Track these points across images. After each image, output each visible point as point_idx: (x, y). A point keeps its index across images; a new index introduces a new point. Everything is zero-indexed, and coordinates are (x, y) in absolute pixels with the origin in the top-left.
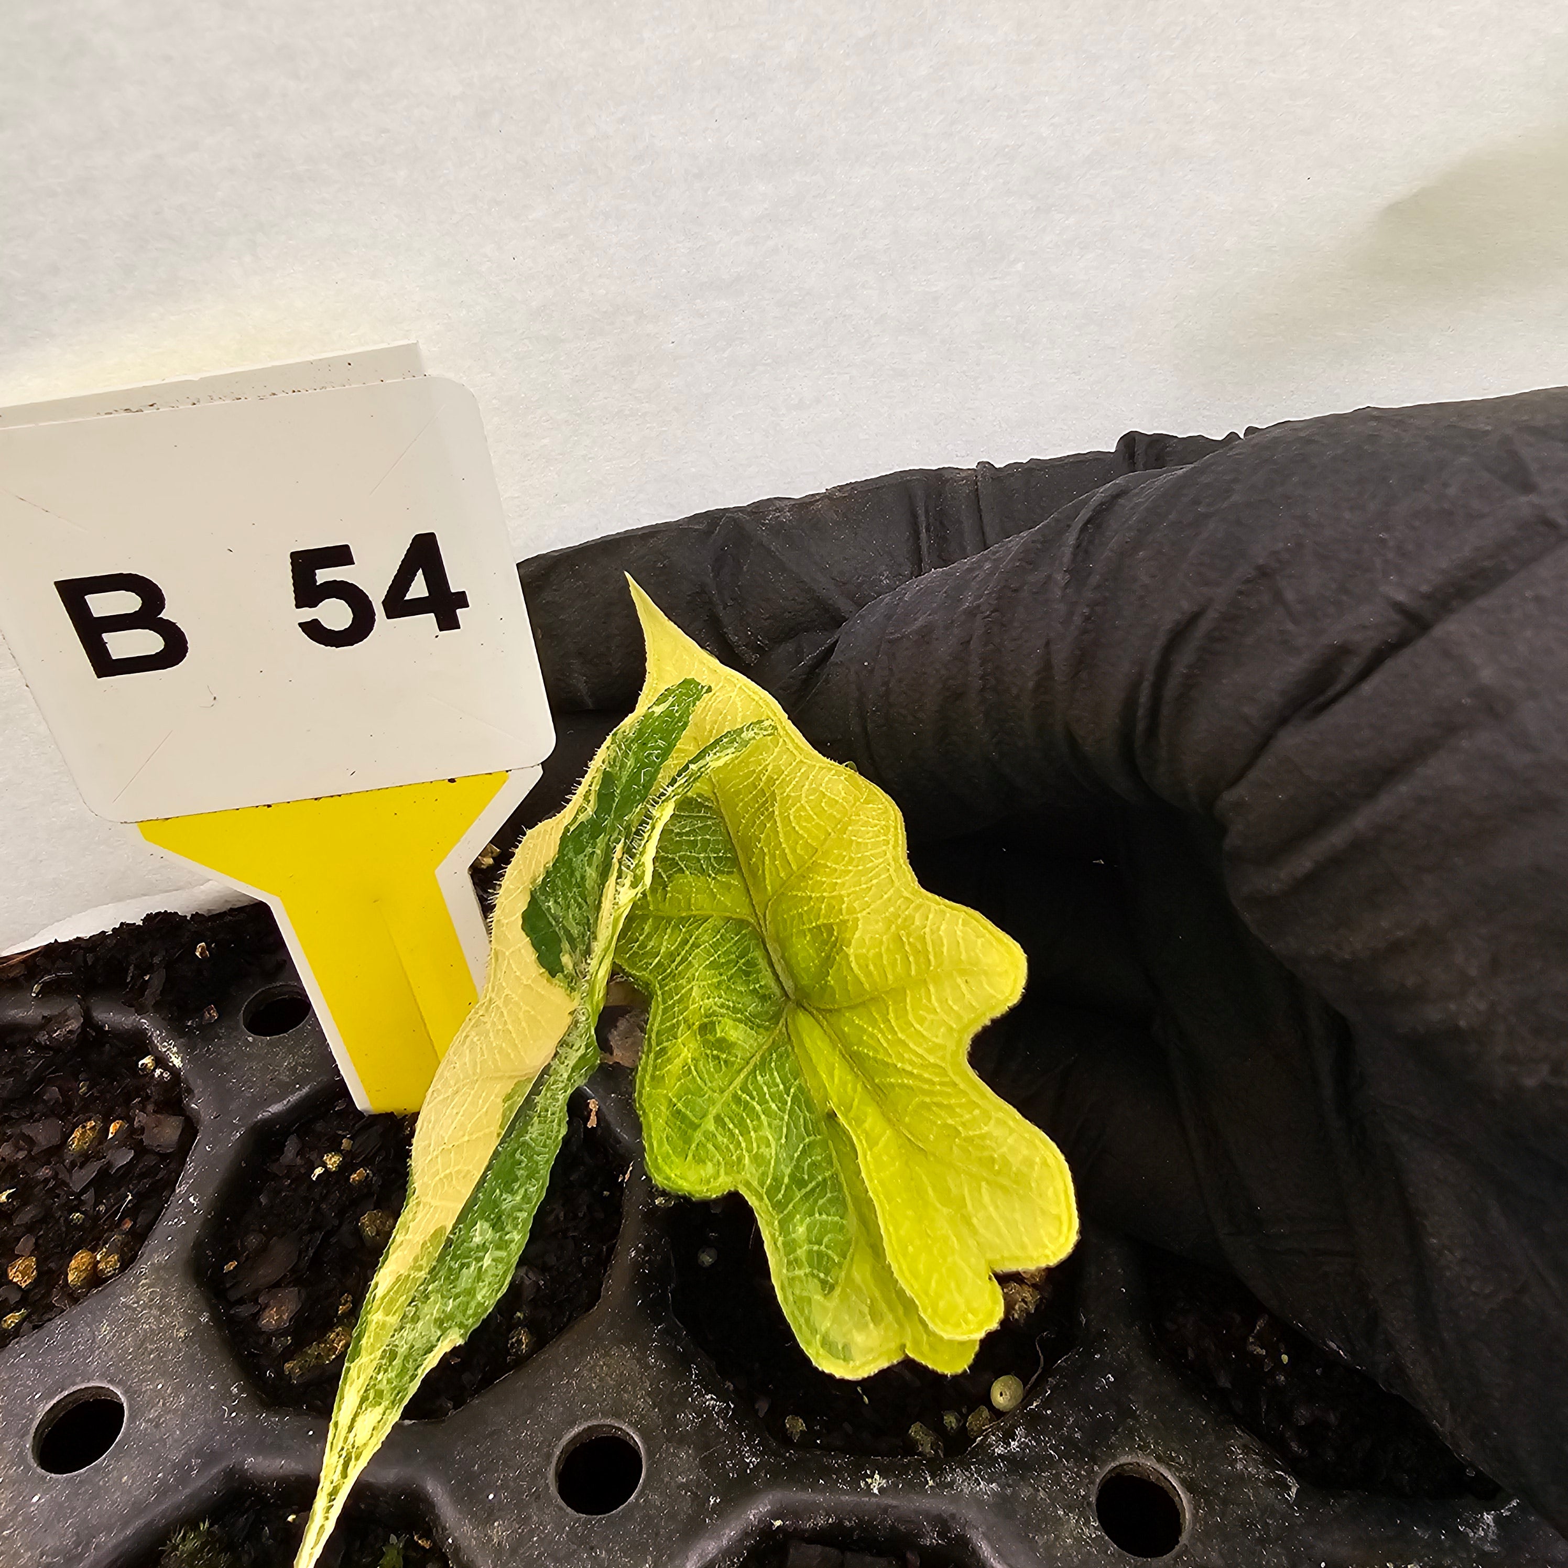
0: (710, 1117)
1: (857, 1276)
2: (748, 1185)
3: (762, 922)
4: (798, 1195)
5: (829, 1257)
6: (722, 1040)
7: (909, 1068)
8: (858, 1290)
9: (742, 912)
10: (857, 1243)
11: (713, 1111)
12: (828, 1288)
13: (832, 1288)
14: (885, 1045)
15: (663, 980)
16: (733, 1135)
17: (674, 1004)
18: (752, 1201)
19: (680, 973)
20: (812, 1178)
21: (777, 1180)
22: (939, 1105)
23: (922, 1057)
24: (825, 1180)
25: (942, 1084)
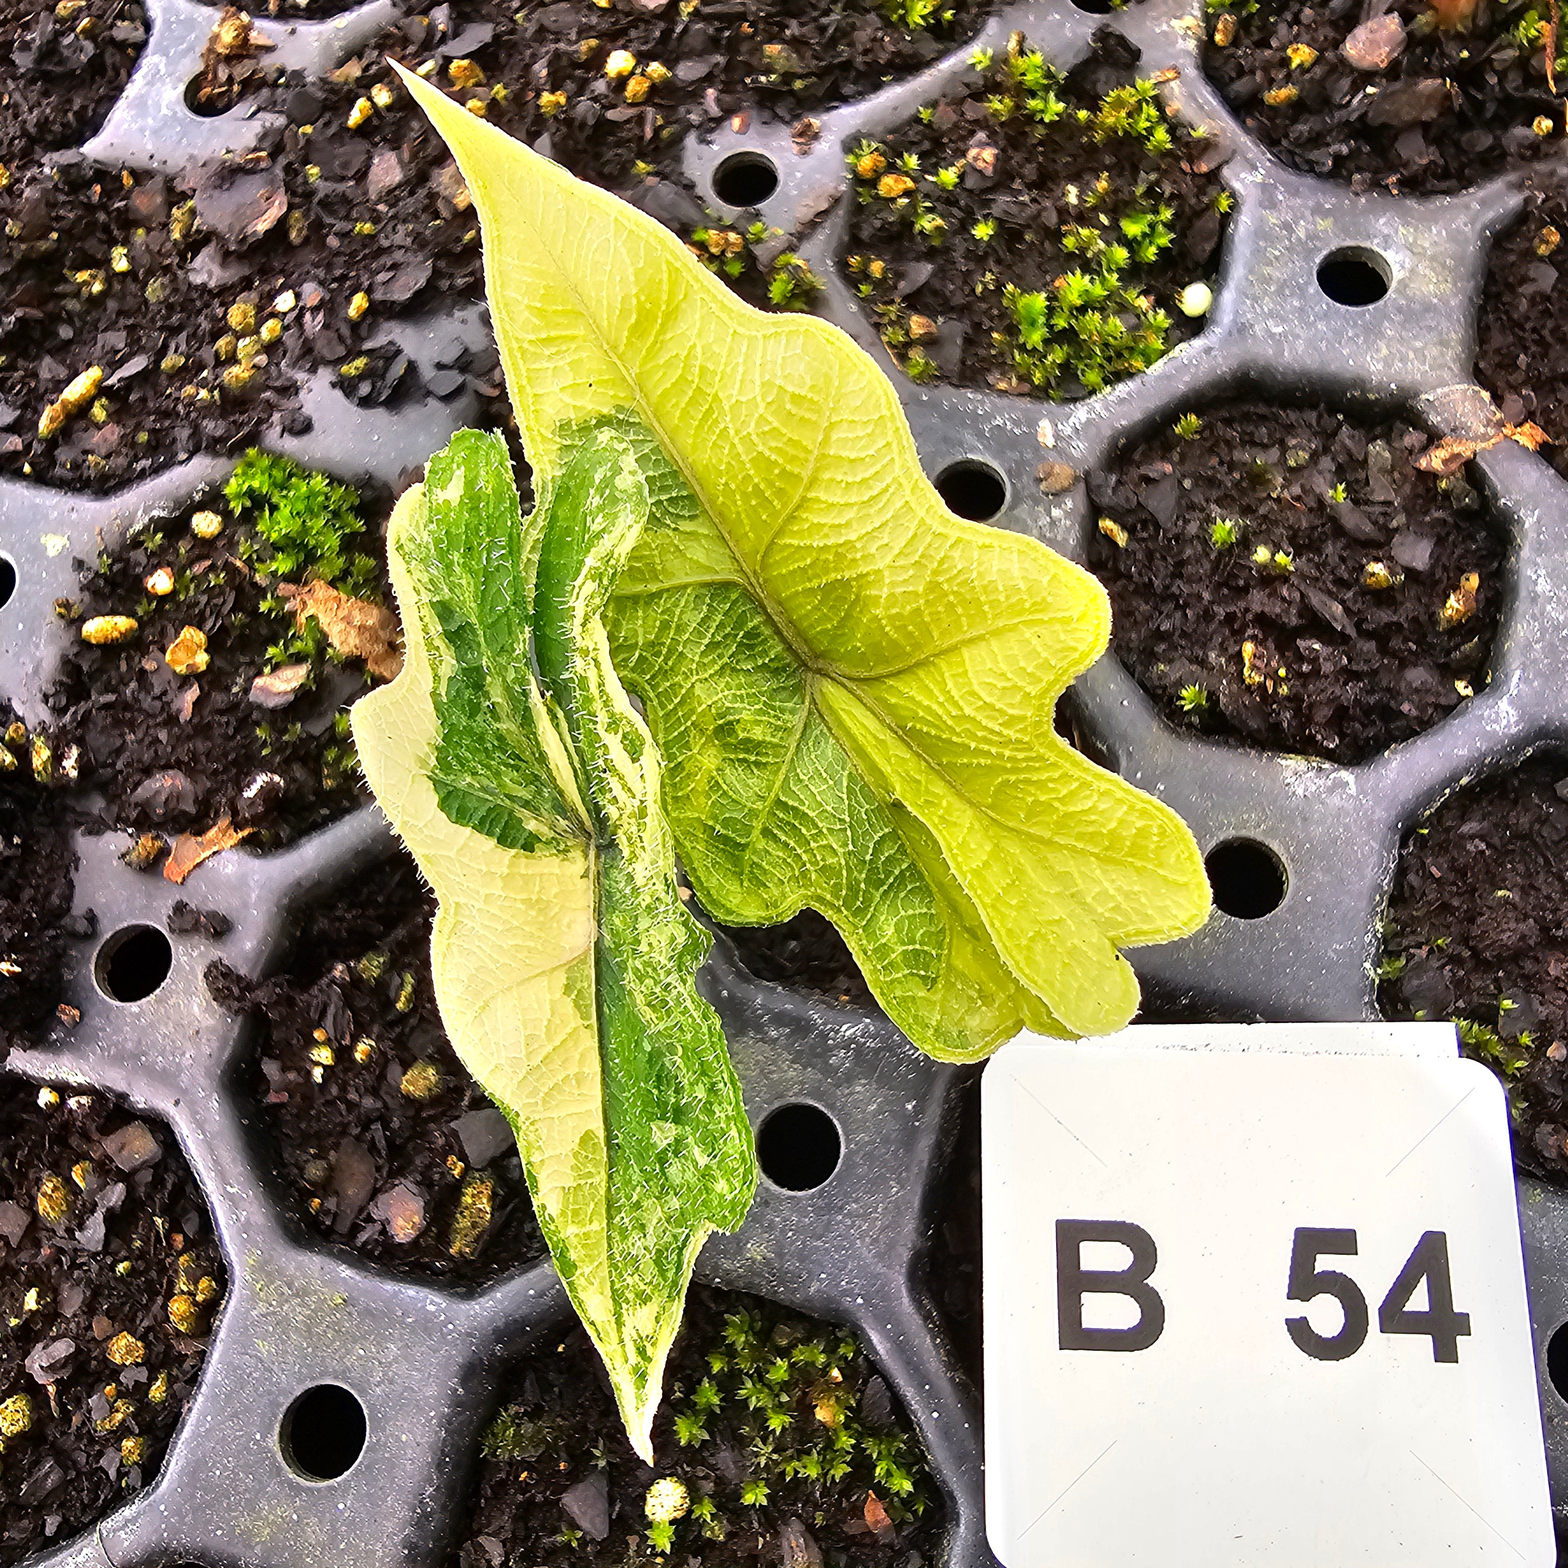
0: (756, 833)
1: (958, 963)
2: (820, 899)
3: (753, 580)
4: (877, 896)
5: (925, 952)
6: (748, 740)
7: (986, 747)
8: (962, 976)
9: (725, 572)
10: (951, 929)
11: (758, 825)
12: (930, 982)
13: (934, 981)
14: (950, 722)
15: (653, 678)
16: (786, 845)
17: (675, 709)
18: (829, 915)
19: (672, 669)
20: (888, 874)
21: (853, 889)
22: (1027, 781)
23: (999, 734)
24: (902, 872)
25: (1025, 759)
